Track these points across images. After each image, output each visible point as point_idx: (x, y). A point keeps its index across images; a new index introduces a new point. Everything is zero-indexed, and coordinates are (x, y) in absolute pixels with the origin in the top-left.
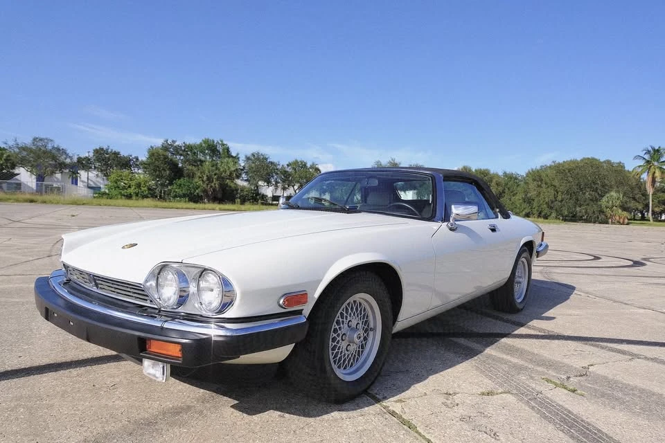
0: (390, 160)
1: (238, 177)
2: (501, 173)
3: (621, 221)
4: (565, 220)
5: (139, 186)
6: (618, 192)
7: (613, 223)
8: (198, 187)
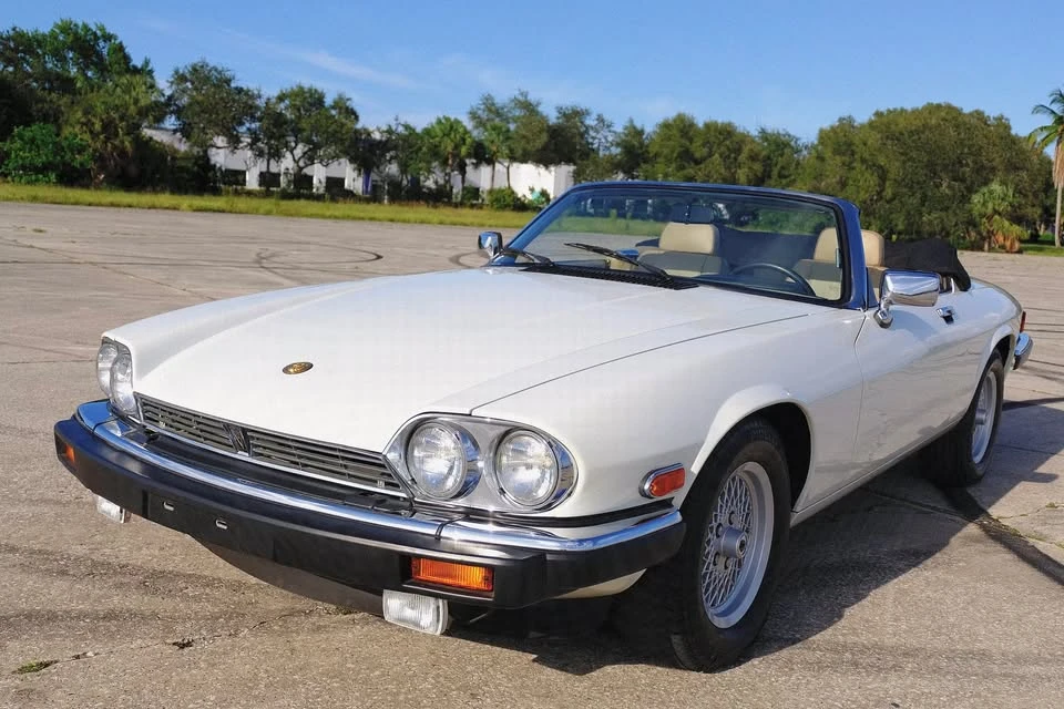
0: (517, 93)
2: (754, 132)
3: (1008, 244)
6: (1003, 183)
7: (991, 250)
8: (81, 150)
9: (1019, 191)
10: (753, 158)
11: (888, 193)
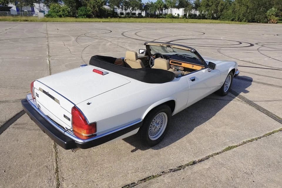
1: (105, 4)
3: (274, 21)
4: (249, 22)
5: (63, 10)
6: (275, 8)
7: (270, 23)
8: (90, 11)
9: (278, 9)
10: (222, 5)
11: (248, 11)
